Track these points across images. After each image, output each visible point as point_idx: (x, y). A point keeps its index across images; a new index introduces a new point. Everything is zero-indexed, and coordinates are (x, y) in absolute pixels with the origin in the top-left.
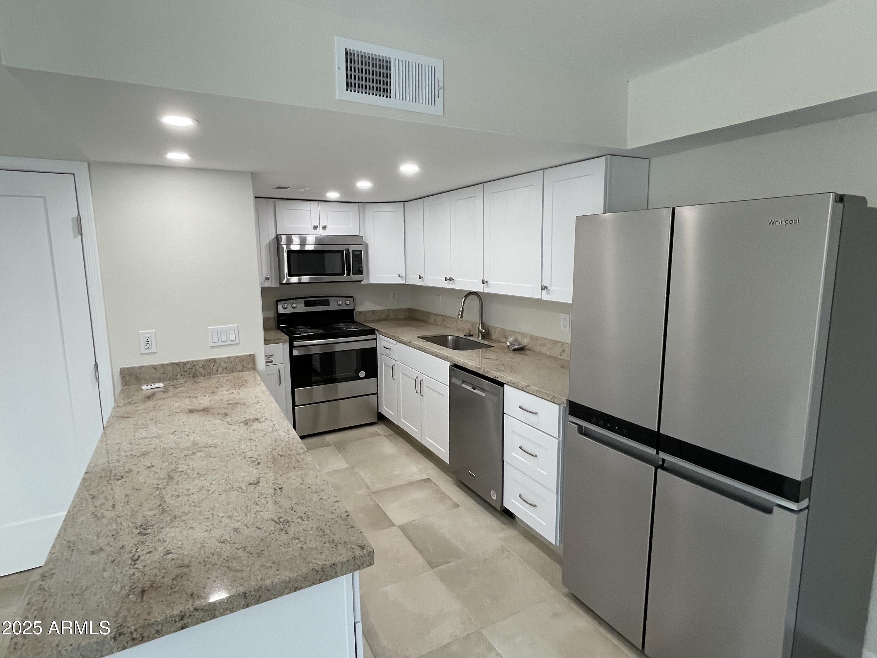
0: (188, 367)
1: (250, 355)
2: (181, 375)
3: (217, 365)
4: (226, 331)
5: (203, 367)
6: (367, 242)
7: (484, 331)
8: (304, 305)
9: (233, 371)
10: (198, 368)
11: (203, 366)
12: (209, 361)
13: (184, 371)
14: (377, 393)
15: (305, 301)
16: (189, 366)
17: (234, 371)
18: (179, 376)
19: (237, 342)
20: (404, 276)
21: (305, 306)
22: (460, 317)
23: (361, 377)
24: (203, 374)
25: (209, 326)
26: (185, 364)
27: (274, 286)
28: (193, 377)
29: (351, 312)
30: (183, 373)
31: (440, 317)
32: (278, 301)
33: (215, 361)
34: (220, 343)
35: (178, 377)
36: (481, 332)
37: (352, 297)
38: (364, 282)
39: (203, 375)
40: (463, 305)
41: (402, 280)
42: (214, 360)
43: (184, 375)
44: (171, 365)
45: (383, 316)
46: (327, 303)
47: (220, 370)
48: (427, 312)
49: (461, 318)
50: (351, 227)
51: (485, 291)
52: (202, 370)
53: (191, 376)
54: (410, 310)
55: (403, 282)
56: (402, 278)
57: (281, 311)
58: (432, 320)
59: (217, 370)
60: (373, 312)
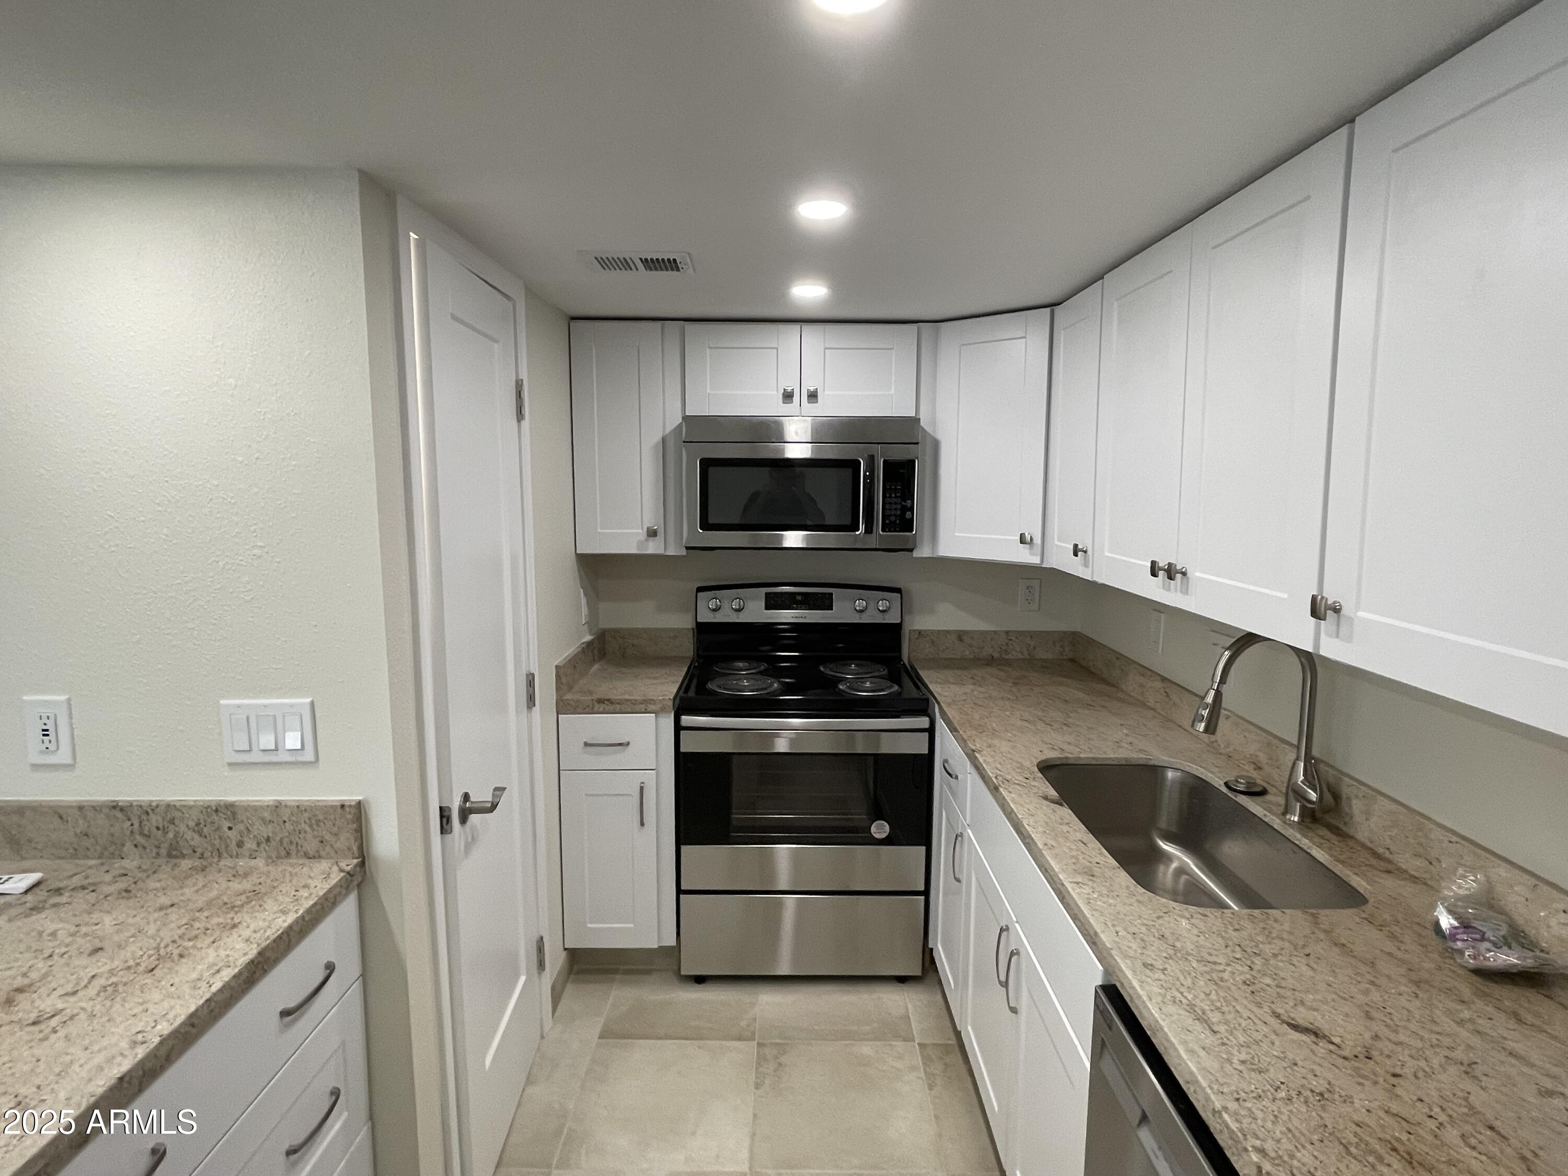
0: (155, 824)
1: (343, 806)
2: (136, 846)
3: (241, 827)
4: (274, 717)
5: (198, 829)
6: (939, 436)
7: (1313, 796)
8: (763, 604)
9: (288, 854)
10: (183, 828)
11: (198, 824)
12: (217, 811)
13: (142, 834)
14: (926, 893)
15: (768, 595)
16: (155, 819)
17: (293, 853)
18: (129, 846)
19: (309, 756)
20: (1038, 540)
21: (767, 608)
22: (1201, 727)
23: (877, 836)
24: (199, 850)
25: (224, 697)
26: (148, 810)
27: (671, 552)
28: (170, 856)
29: (895, 630)
30: (139, 839)
31: (1158, 684)
32: (700, 589)
33: (234, 814)
34: (256, 757)
35: (125, 849)
36: (1301, 796)
37: (898, 590)
38: (924, 552)
39: (198, 854)
40: (1223, 681)
41: (1031, 554)
42: (230, 810)
43: (144, 848)
44: (106, 810)
45: (988, 651)
46: (825, 603)
47: (250, 845)
48: (1119, 656)
49: (1207, 730)
50: (893, 392)
51: (1323, 652)
52: (196, 836)
53: (164, 851)
54: (1076, 639)
55: (1035, 560)
56: (1031, 548)
57: (705, 617)
58: (1132, 683)
59: (240, 844)
60: (961, 636)
